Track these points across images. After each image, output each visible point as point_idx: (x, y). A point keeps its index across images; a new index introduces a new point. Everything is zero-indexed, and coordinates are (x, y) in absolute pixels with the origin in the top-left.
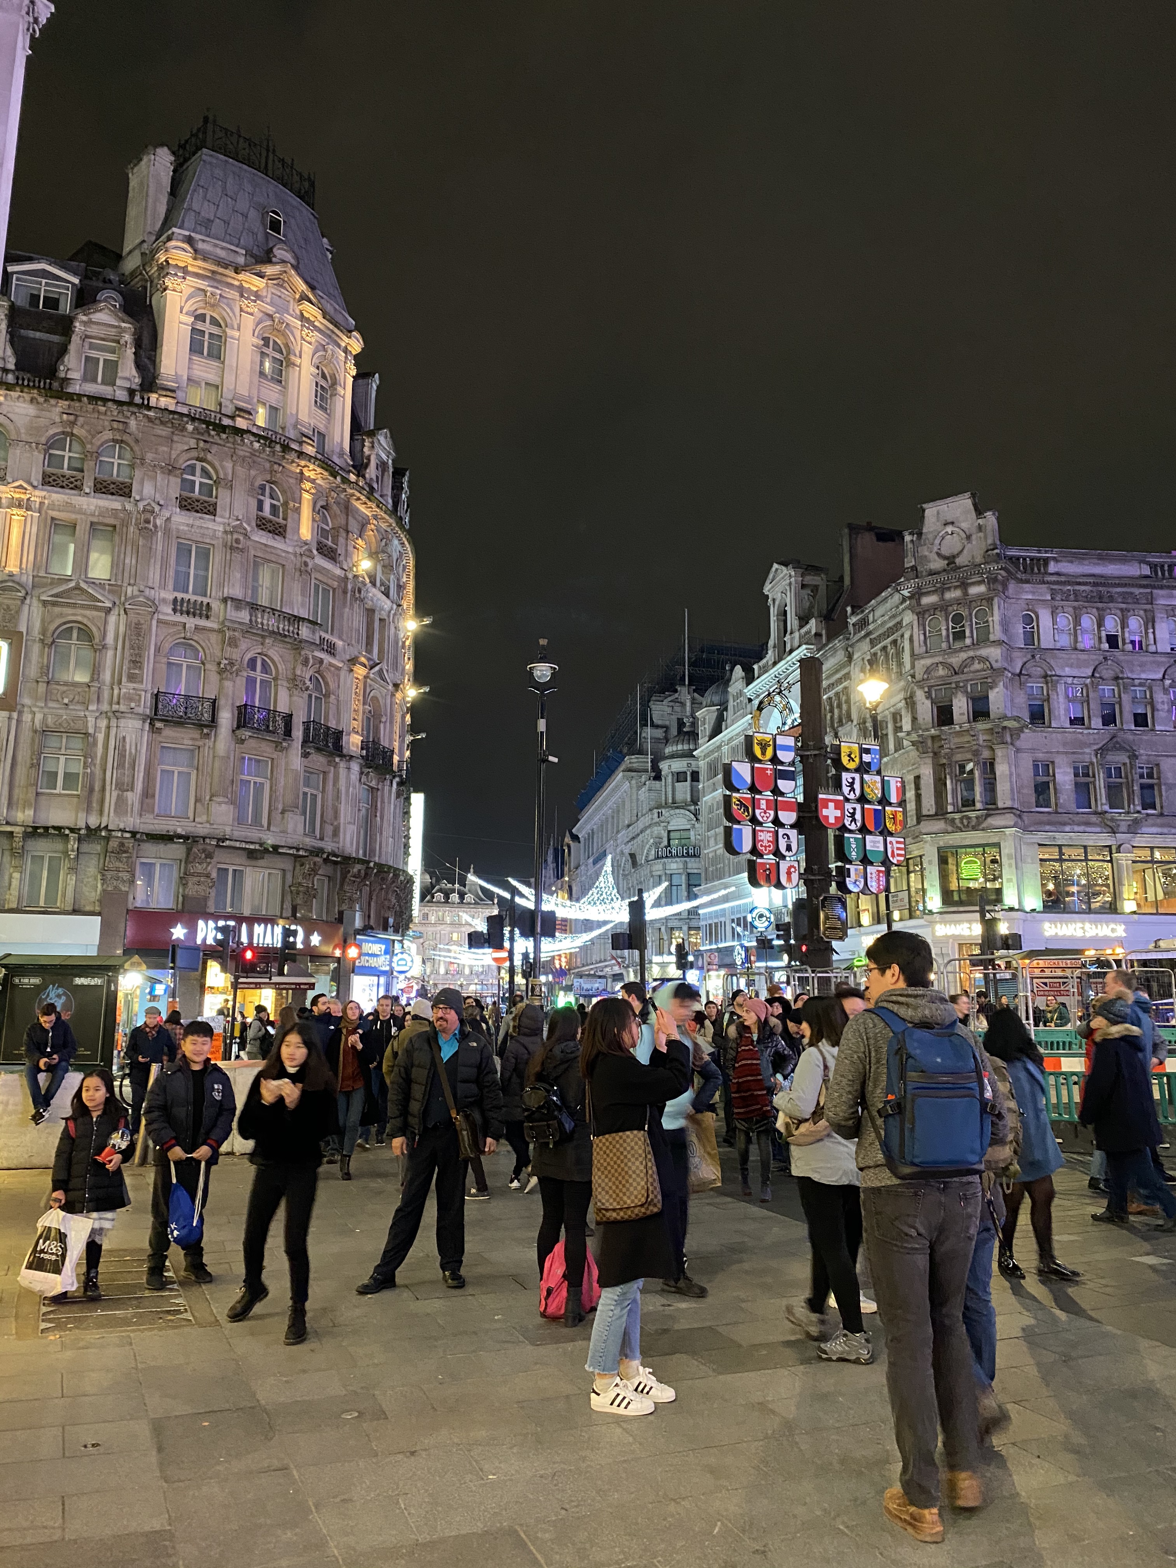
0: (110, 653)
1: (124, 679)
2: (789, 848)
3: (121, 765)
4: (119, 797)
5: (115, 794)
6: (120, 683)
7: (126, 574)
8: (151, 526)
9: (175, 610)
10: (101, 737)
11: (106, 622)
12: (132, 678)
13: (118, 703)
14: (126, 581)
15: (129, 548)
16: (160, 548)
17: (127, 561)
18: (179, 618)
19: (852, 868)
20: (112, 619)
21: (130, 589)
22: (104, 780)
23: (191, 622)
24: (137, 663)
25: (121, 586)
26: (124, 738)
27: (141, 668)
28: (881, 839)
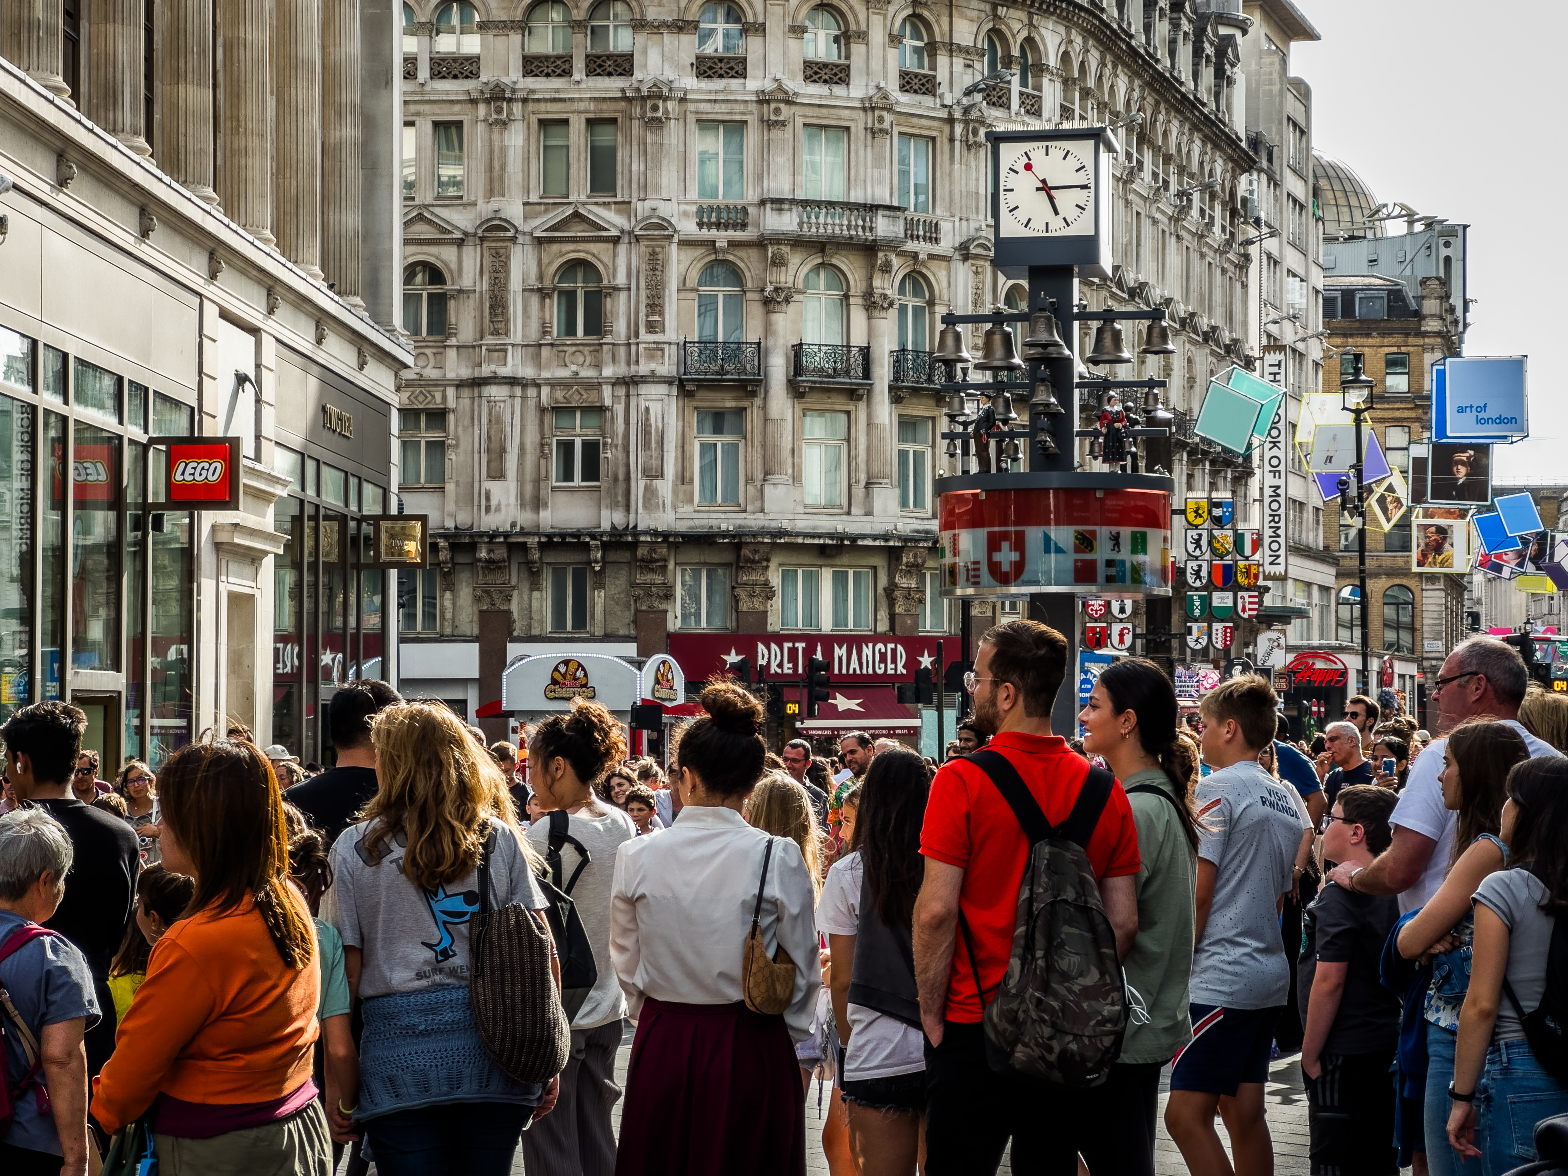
0: (623, 296)
1: (642, 330)
2: (1122, 610)
3: (647, 445)
4: (647, 488)
5: (642, 484)
6: (637, 336)
7: (634, 186)
8: (660, 114)
9: (700, 225)
10: (620, 408)
11: (615, 255)
12: (651, 327)
13: (637, 362)
14: (635, 195)
15: (635, 148)
16: (674, 141)
17: (634, 167)
18: (706, 234)
19: (1195, 627)
20: (622, 249)
21: (640, 204)
22: (628, 465)
23: (722, 237)
24: (655, 306)
25: (630, 203)
26: (647, 409)
27: (661, 314)
28: (1230, 594)
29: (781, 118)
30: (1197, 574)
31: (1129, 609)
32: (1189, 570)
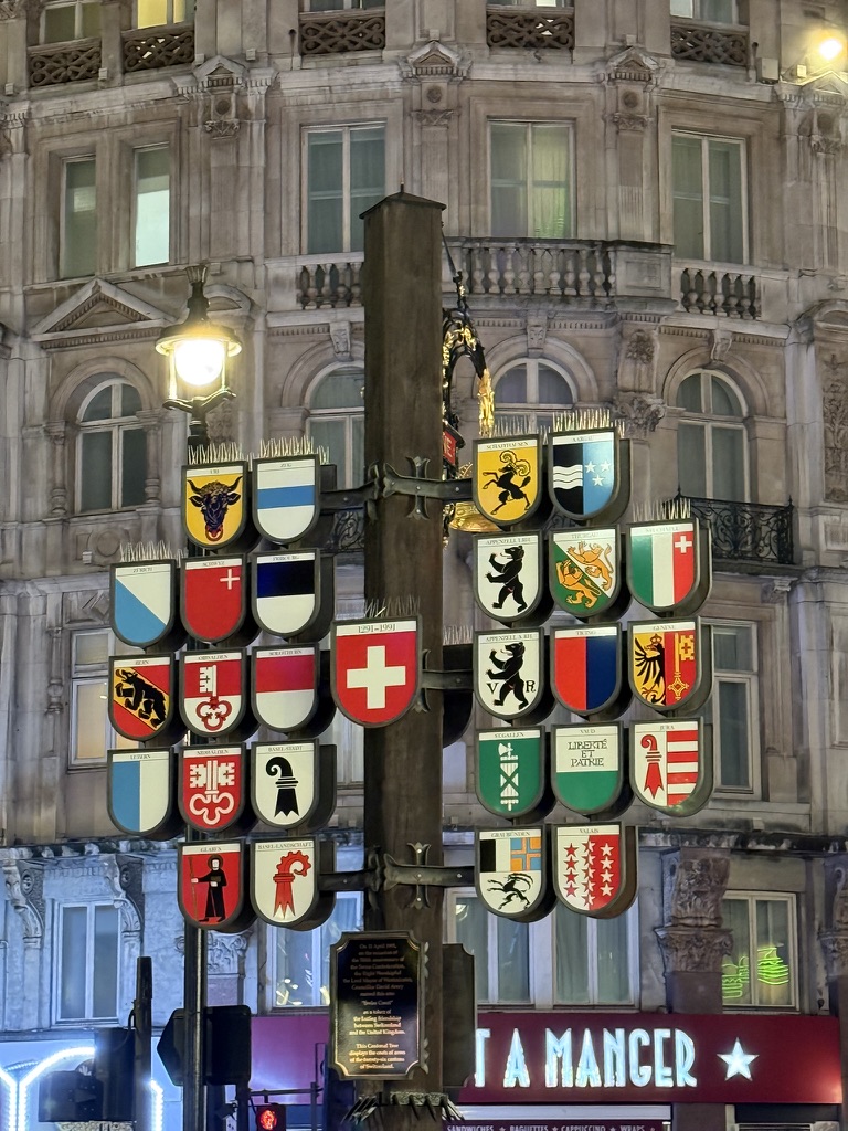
2: (286, 801)
7: (194, 242)
8: (232, 117)
9: (304, 302)
14: (194, 258)
16: (259, 161)
17: (194, 212)
18: (315, 317)
19: (504, 841)
23: (342, 319)
28: (609, 734)
29: (442, 105)
30: (509, 673)
31: (305, 797)
32: (484, 665)
